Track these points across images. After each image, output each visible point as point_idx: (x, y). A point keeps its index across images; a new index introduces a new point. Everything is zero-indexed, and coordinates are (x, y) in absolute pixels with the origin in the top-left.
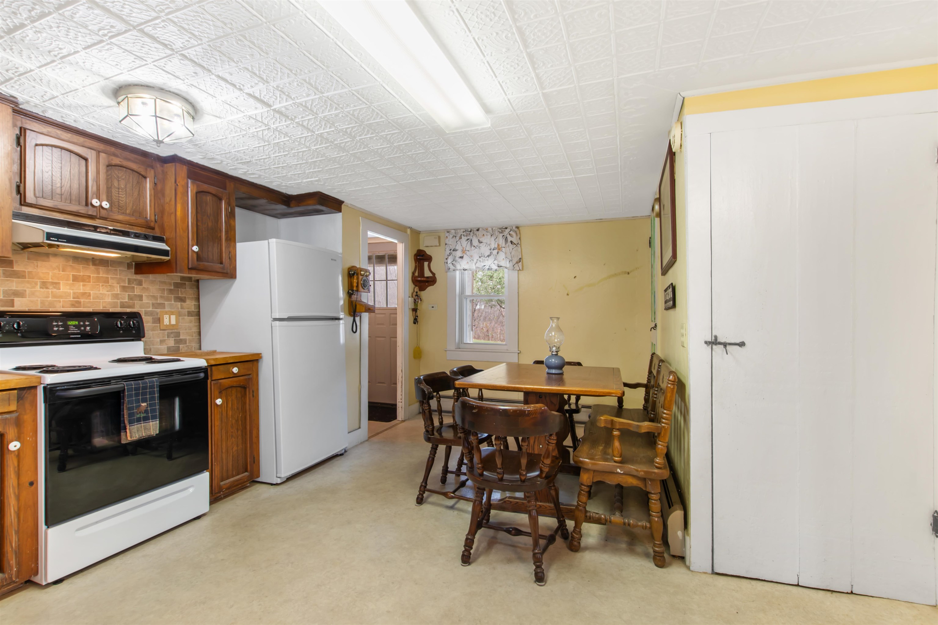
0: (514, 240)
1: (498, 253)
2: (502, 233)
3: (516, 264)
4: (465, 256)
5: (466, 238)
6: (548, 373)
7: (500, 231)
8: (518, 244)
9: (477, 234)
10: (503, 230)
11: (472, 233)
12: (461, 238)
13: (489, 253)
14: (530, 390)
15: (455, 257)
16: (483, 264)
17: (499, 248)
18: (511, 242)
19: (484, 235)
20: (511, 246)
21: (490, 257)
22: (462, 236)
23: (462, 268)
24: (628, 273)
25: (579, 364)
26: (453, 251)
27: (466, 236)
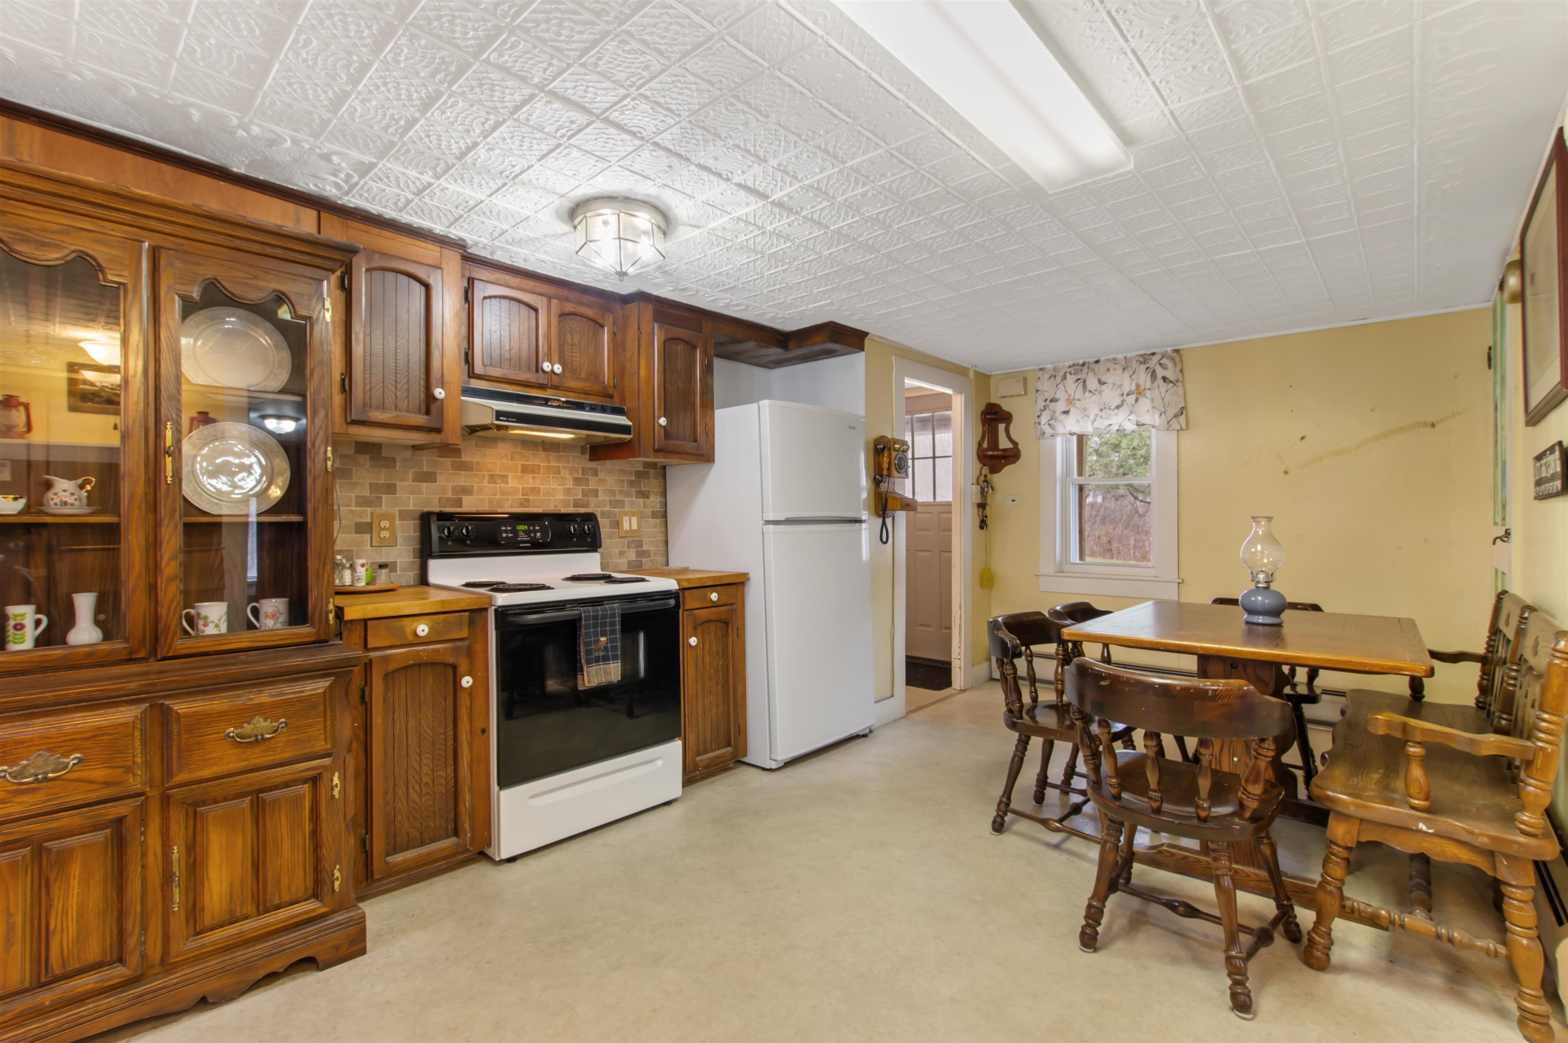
0: (1170, 374)
1: (1137, 400)
2: (1145, 363)
3: (1175, 419)
4: (1073, 411)
5: (1075, 378)
6: (1247, 623)
7: (1141, 359)
8: (1177, 381)
9: (1096, 369)
10: (1148, 357)
11: (1085, 369)
12: (1064, 378)
13: (1118, 402)
14: (1213, 653)
15: (1054, 412)
16: (1107, 423)
17: (1139, 392)
18: (1164, 379)
19: (1108, 370)
20: (1164, 386)
21: (1121, 409)
22: (1068, 376)
23: (1067, 431)
24: (1433, 425)
25: (1316, 608)
26: (1051, 401)
27: (1075, 374)
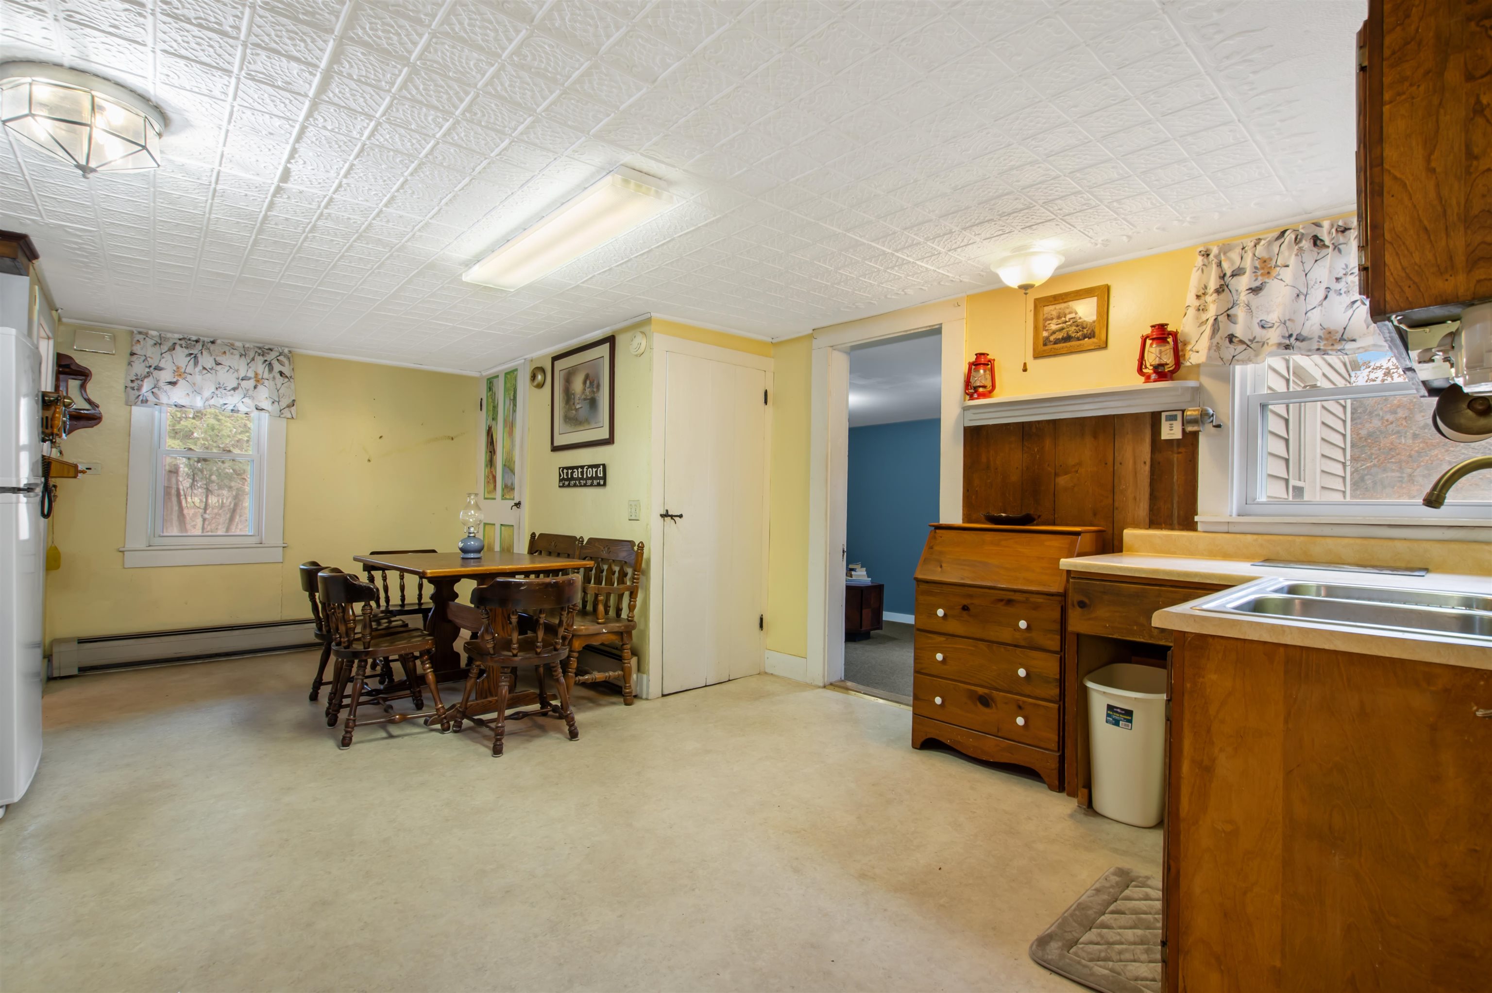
0: (286, 370)
1: (255, 387)
2: (263, 355)
3: (287, 409)
4: (182, 382)
5: (187, 352)
7: (260, 351)
8: (291, 377)
9: (211, 349)
10: (266, 351)
11: (199, 346)
12: (173, 348)
13: (235, 385)
15: (158, 381)
16: (222, 402)
17: (258, 381)
18: (281, 373)
19: (225, 352)
20: (280, 380)
21: (237, 391)
22: (178, 347)
23: (172, 402)
24: (452, 439)
26: (155, 369)
27: (187, 348)
